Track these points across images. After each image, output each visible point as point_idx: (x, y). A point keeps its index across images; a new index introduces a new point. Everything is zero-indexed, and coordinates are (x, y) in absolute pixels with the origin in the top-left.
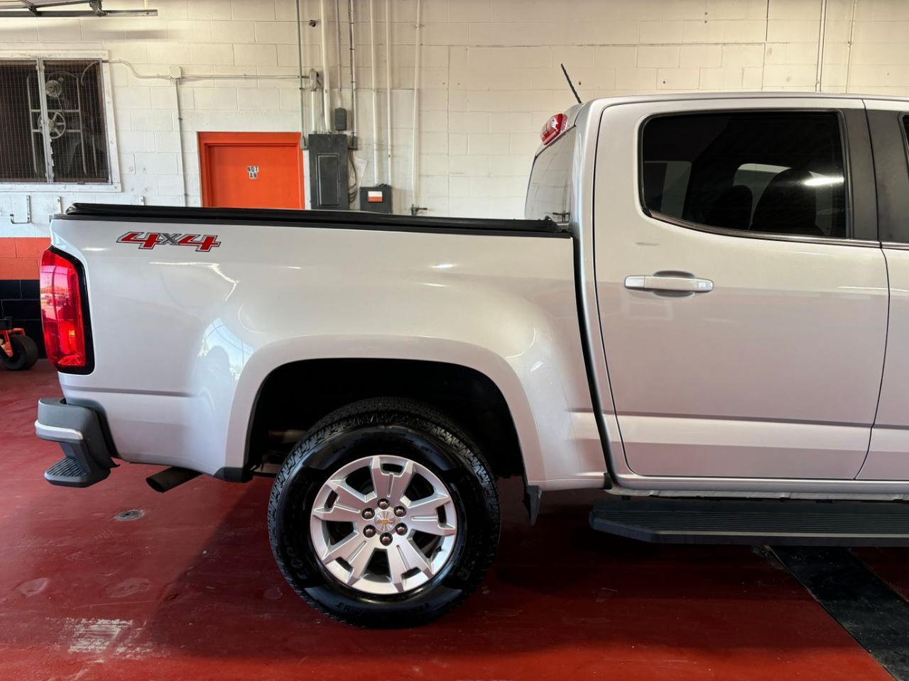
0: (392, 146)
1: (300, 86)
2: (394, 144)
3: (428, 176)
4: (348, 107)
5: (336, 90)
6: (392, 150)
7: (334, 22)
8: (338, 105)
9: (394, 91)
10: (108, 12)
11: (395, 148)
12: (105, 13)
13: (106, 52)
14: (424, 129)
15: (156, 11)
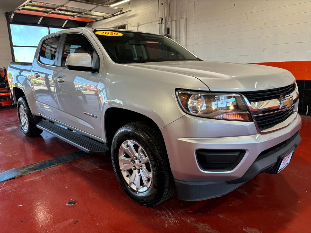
0: (179, 37)
1: (159, 23)
2: (180, 36)
3: (188, 45)
4: (169, 27)
5: (167, 22)
6: (179, 38)
7: (167, 2)
8: (167, 27)
9: (180, 20)
10: (124, 12)
11: (180, 38)
12: (123, 13)
13: (126, 22)
14: (187, 31)
15: (131, 10)
